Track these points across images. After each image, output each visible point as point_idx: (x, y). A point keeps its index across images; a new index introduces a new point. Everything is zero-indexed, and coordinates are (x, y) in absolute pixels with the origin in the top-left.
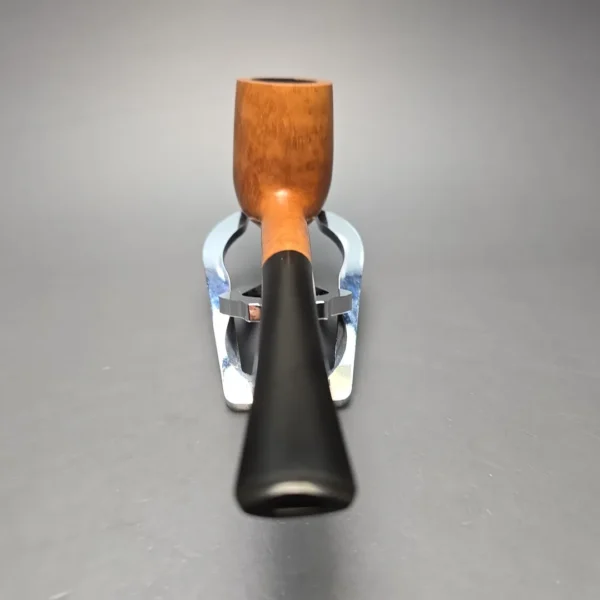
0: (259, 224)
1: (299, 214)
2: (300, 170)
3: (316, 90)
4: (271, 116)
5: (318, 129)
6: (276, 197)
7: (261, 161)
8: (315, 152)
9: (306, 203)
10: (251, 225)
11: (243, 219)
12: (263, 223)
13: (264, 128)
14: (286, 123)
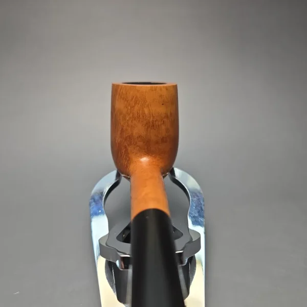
0: (129, 179)
1: (157, 174)
2: (157, 143)
3: (167, 88)
4: (136, 108)
5: (169, 114)
6: (141, 162)
7: (130, 137)
8: (167, 130)
9: (161, 165)
10: (123, 180)
11: (118, 175)
12: (132, 179)
13: (131, 115)
14: (146, 111)
